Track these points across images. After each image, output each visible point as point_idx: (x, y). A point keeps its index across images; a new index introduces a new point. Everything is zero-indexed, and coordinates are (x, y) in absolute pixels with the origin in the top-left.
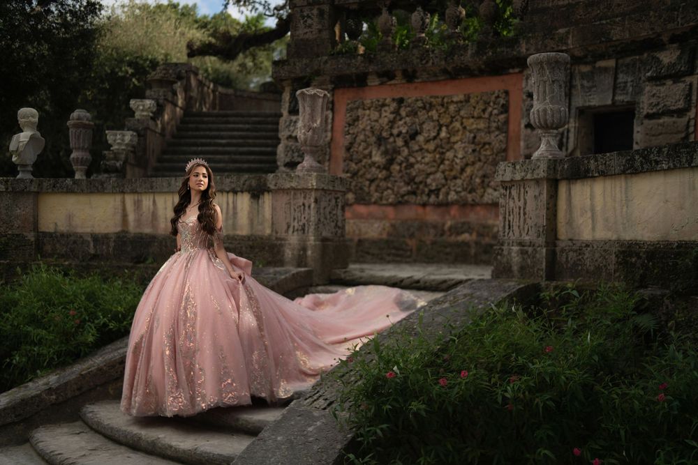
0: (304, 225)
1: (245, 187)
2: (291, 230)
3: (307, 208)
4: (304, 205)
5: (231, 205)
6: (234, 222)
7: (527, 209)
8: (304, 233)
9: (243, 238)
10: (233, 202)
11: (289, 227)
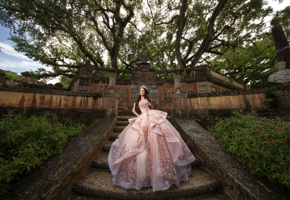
0: (113, 106)
1: (92, 96)
2: (109, 107)
3: (114, 102)
4: (113, 101)
5: (86, 100)
6: (86, 105)
7: (181, 103)
8: (113, 108)
9: (89, 110)
10: (87, 100)
11: (108, 107)
